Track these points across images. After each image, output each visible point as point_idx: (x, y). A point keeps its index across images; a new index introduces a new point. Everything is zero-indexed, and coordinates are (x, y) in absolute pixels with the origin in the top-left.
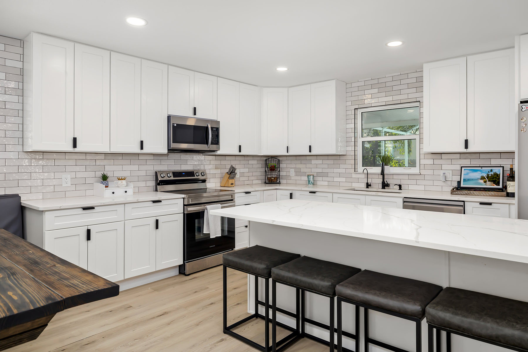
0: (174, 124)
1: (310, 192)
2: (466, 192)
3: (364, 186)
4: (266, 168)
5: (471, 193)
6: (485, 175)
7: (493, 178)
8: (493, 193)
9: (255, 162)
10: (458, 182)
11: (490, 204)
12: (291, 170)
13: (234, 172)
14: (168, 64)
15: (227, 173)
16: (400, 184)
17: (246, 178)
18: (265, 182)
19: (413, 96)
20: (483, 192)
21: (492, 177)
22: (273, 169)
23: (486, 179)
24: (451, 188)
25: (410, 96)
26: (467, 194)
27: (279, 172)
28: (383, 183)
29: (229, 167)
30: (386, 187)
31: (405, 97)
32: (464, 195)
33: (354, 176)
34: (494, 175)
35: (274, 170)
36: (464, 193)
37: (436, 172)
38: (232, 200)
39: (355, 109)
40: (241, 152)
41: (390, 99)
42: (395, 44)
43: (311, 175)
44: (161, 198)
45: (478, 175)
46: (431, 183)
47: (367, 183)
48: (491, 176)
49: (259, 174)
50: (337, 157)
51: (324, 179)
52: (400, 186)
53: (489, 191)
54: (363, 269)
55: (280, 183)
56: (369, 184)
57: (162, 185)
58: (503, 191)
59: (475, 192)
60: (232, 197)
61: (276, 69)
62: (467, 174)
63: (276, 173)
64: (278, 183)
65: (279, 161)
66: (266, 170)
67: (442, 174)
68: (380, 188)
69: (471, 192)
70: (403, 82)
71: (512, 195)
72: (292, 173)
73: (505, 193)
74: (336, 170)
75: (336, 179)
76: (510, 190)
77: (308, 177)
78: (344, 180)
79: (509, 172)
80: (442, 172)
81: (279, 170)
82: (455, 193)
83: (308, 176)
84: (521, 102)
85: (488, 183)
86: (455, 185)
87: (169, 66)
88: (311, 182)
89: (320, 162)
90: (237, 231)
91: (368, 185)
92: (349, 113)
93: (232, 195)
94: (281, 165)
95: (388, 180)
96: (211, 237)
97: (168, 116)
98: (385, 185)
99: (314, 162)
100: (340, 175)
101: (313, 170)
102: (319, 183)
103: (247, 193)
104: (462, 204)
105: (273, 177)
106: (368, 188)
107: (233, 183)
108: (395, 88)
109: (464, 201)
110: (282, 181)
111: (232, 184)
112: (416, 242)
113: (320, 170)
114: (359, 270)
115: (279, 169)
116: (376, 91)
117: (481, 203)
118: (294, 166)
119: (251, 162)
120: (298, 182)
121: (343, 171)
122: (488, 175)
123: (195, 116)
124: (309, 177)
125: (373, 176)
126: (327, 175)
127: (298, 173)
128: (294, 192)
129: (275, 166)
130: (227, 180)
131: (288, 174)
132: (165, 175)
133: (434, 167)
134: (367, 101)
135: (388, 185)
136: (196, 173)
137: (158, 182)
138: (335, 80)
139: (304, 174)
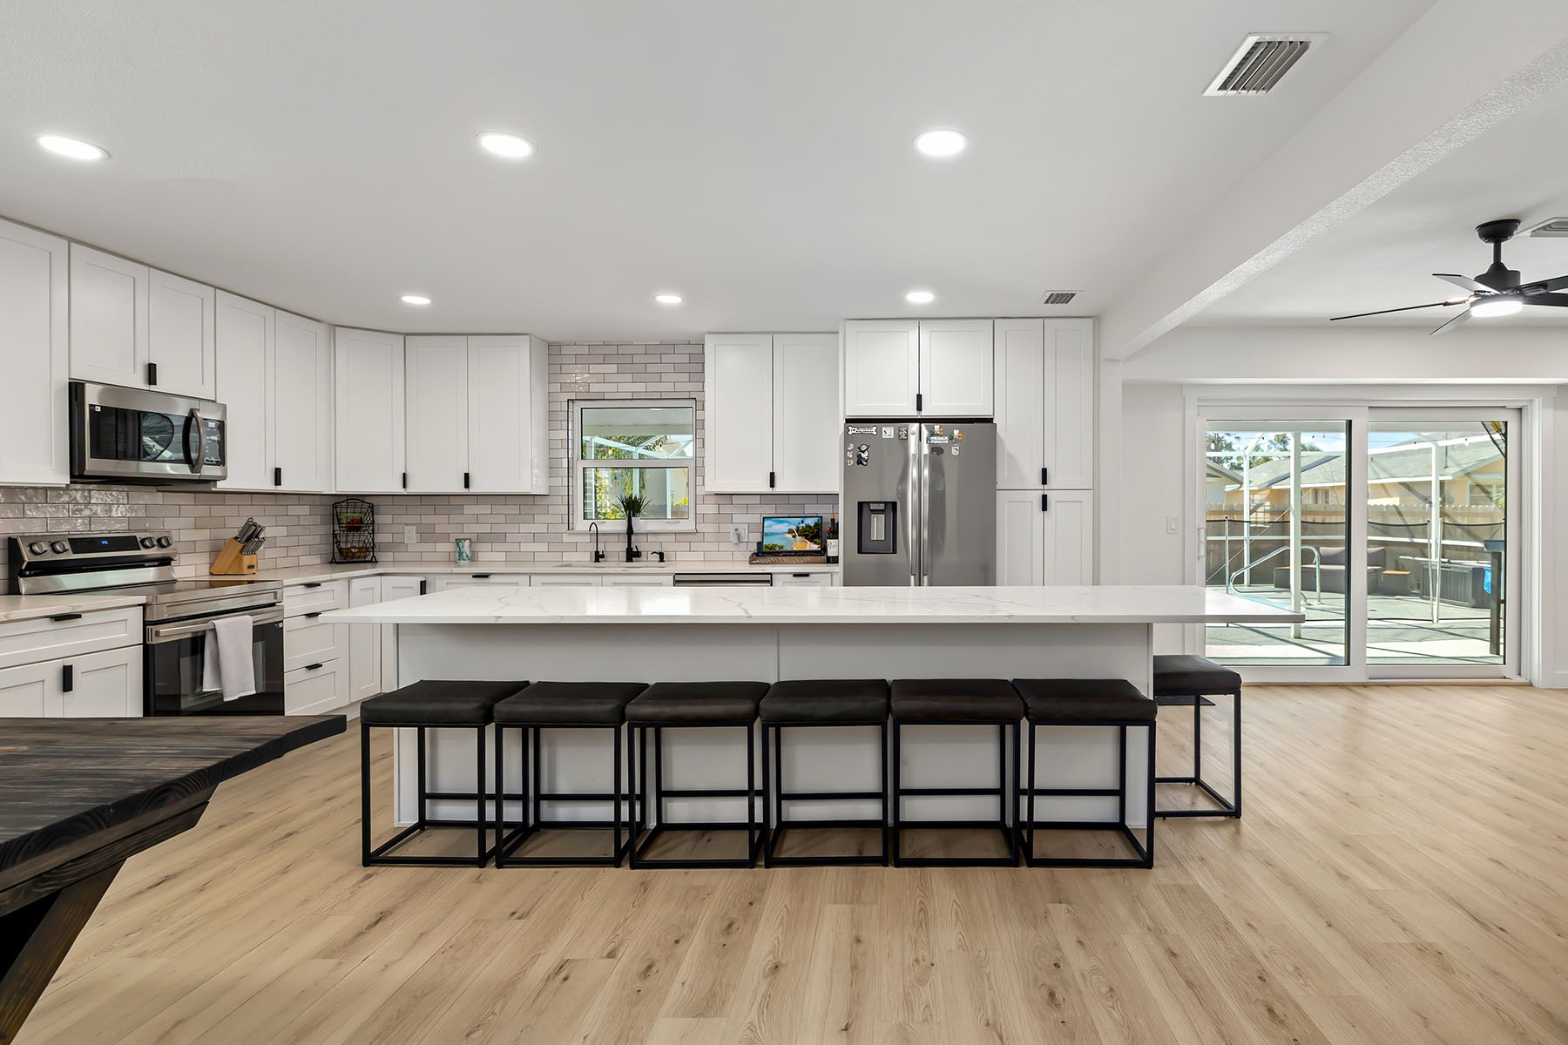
0: (94, 406)
1: (474, 577)
2: (772, 558)
3: (587, 557)
4: (337, 527)
6: (794, 528)
8: (808, 558)
9: (305, 510)
10: (758, 543)
11: (807, 575)
12: (408, 528)
13: (257, 537)
14: (71, 240)
15: (236, 538)
16: (659, 550)
17: (283, 552)
18: (334, 558)
19: (686, 387)
20: (795, 558)
22: (355, 527)
24: (750, 553)
25: (679, 387)
26: (773, 563)
27: (373, 533)
28: (629, 550)
29: (242, 523)
30: (634, 559)
31: (670, 387)
32: (769, 563)
33: (566, 538)
35: (358, 529)
36: (769, 561)
37: (724, 528)
38: (273, 605)
39: (568, 400)
40: (280, 484)
41: (640, 387)
42: (669, 299)
43: (465, 540)
44: (80, 607)
45: (784, 527)
46: (714, 546)
47: (597, 553)
49: (317, 539)
50: (525, 502)
51: (497, 546)
52: (661, 555)
53: (804, 555)
54: (652, 682)
55: (377, 562)
56: (601, 553)
57: (30, 576)
58: (821, 555)
59: (784, 558)
60: (275, 598)
61: (399, 298)
62: (770, 526)
63: (362, 538)
64: (370, 561)
65: (372, 506)
66: (334, 531)
67: (732, 530)
68: (622, 561)
69: (780, 558)
70: (665, 359)
71: (835, 560)
72: (411, 535)
73: (825, 558)
74: (524, 528)
75: (524, 547)
76: (831, 552)
77: (458, 545)
78: (544, 547)
79: (830, 525)
80: (731, 528)
81: (373, 530)
82: (755, 562)
83: (458, 541)
84: (848, 421)
85: (798, 538)
86: (754, 548)
87: (72, 244)
88: (465, 555)
89: (486, 509)
90: (288, 678)
91: (598, 557)
92: (556, 407)
93: (275, 593)
94: (378, 519)
95: (639, 544)
96: (226, 700)
97: (70, 383)
98: (632, 555)
99: (468, 510)
100: (535, 538)
101: (467, 528)
102: (482, 557)
103: (309, 585)
104: (768, 577)
105: (356, 548)
106: (599, 561)
107: (254, 563)
108: (650, 368)
109: (770, 574)
110: (379, 556)
111: (251, 567)
112: (748, 617)
113: (486, 529)
114: (646, 686)
115: (371, 528)
116: (613, 368)
117: (796, 575)
118: (416, 519)
119: (293, 510)
120: (426, 557)
121: (543, 528)
122: (798, 527)
123: (153, 388)
124: (460, 543)
125: (609, 538)
126: (502, 538)
127: (427, 535)
128: (429, 579)
129: (361, 521)
130: (236, 558)
131: (398, 538)
132: (45, 547)
133: (719, 518)
134: (594, 388)
135: (638, 554)
136: (143, 541)
137: (23, 568)
138: (528, 337)
139: (445, 538)
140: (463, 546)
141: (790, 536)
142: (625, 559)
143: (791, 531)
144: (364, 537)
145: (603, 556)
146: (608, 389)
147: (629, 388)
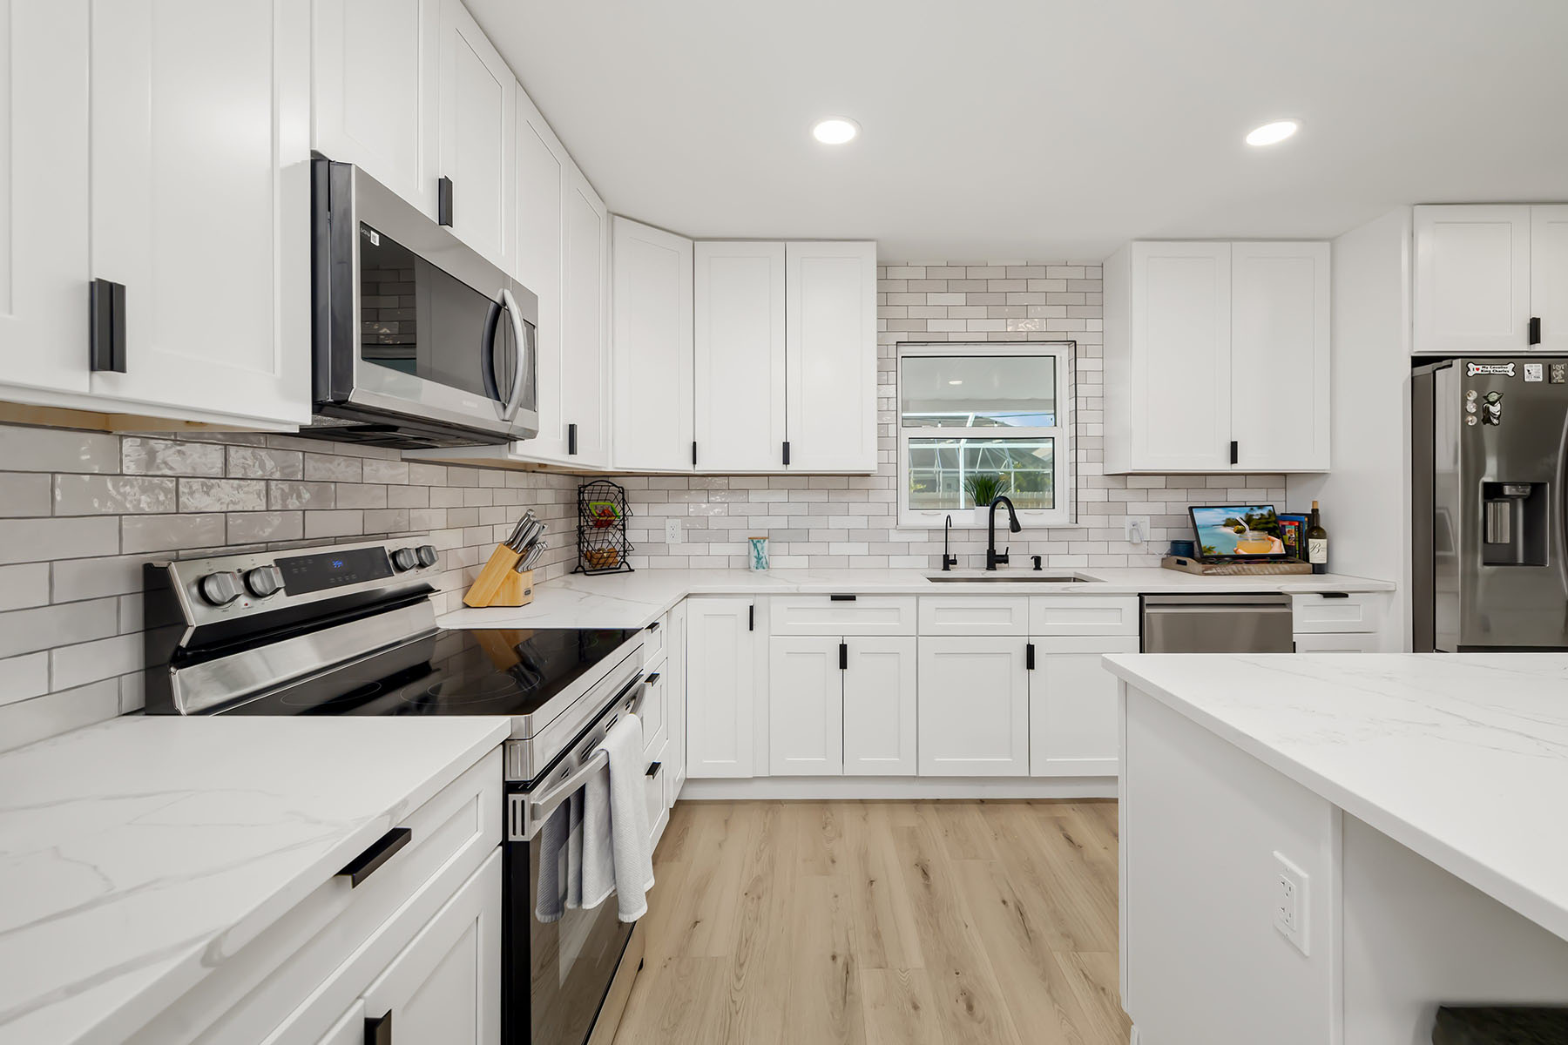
1: (833, 599)
4: (583, 521)
5: (1244, 569)
6: (1238, 515)
7: (1267, 523)
11: (1343, 595)
12: (669, 522)
15: (509, 544)
16: (1036, 553)
18: (580, 565)
20: (1268, 565)
21: (1264, 521)
22: (603, 521)
23: (1241, 525)
26: (1235, 574)
27: (624, 530)
28: (991, 552)
30: (997, 565)
32: (1230, 574)
33: (895, 536)
34: (1270, 515)
35: (609, 524)
36: (1230, 571)
37: (1115, 522)
39: (898, 343)
45: (1218, 516)
46: (1101, 548)
47: (946, 557)
48: (1260, 519)
49: (565, 539)
51: (796, 548)
52: (1037, 560)
56: (951, 558)
58: (1302, 561)
63: (612, 537)
65: (622, 491)
66: (580, 527)
68: (981, 570)
70: (1033, 286)
72: (673, 531)
73: (1310, 564)
74: (835, 522)
75: (835, 549)
76: (1316, 558)
77: (755, 545)
78: (862, 548)
80: (1127, 522)
81: (624, 525)
82: (1209, 572)
83: (752, 542)
85: (1249, 534)
89: (780, 495)
91: (948, 563)
92: (882, 352)
94: (630, 509)
98: (995, 560)
100: (850, 535)
105: (605, 551)
106: (949, 569)
107: (530, 586)
108: (1012, 299)
110: (632, 562)
113: (781, 523)
115: (622, 522)
116: (960, 299)
117: (1325, 595)
118: (682, 509)
120: (695, 562)
121: (861, 523)
124: (758, 544)
125: (963, 535)
126: (805, 536)
127: (697, 532)
128: (759, 605)
129: (612, 514)
130: (508, 577)
131: (655, 537)
132: (237, 587)
133: (1111, 508)
134: (933, 326)
135: (1004, 559)
136: (394, 555)
137: (184, 643)
138: (874, 243)
139: (724, 536)
140: (762, 548)
141: (1230, 531)
142: (986, 566)
143: (1229, 523)
144: (614, 537)
145: (954, 562)
146: (954, 329)
147: (981, 326)
